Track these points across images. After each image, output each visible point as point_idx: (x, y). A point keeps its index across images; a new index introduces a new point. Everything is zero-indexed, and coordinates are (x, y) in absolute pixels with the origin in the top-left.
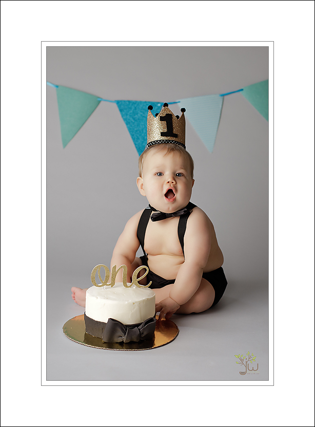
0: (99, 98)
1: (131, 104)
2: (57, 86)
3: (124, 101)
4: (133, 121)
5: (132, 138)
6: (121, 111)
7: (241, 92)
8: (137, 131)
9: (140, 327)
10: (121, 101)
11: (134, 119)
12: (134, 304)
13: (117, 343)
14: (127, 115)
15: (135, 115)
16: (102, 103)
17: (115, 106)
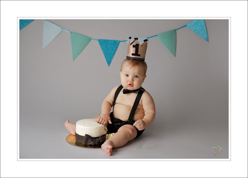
0: (90, 38)
1: (105, 41)
2: (71, 32)
3: (102, 40)
4: (106, 49)
5: (105, 57)
6: (100, 44)
7: (157, 36)
8: (107, 54)
9: (99, 138)
10: (100, 40)
11: (106, 48)
12: (96, 128)
13: (89, 145)
14: (103, 46)
15: (107, 46)
16: (92, 40)
17: (98, 42)
